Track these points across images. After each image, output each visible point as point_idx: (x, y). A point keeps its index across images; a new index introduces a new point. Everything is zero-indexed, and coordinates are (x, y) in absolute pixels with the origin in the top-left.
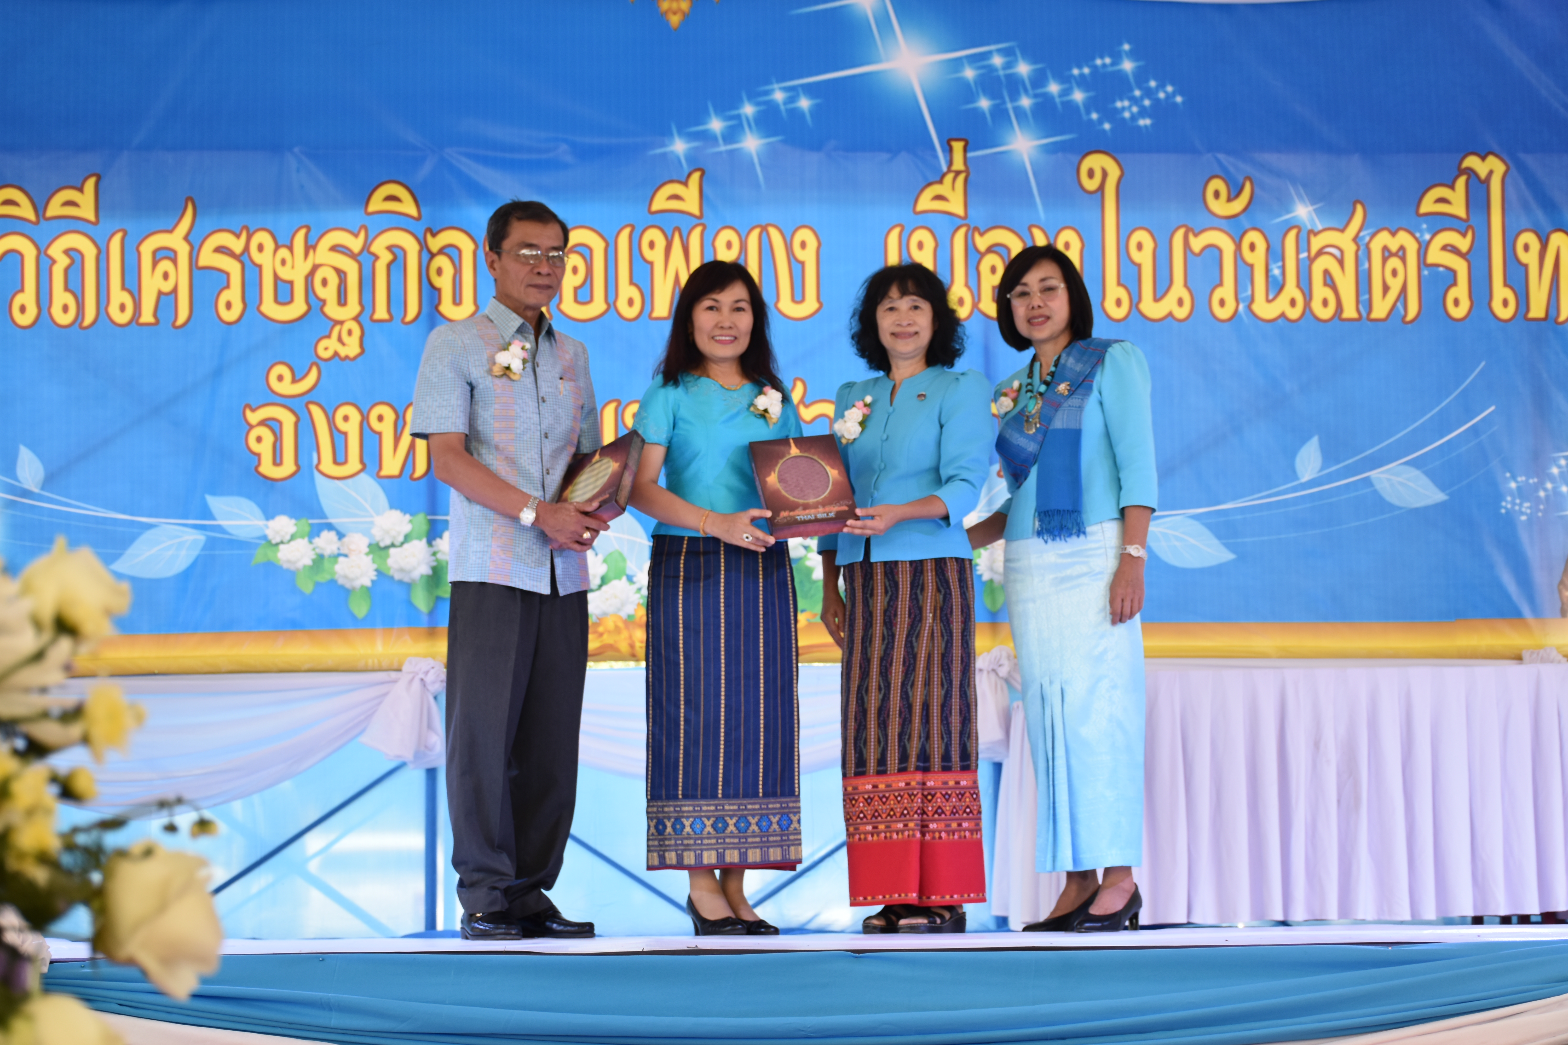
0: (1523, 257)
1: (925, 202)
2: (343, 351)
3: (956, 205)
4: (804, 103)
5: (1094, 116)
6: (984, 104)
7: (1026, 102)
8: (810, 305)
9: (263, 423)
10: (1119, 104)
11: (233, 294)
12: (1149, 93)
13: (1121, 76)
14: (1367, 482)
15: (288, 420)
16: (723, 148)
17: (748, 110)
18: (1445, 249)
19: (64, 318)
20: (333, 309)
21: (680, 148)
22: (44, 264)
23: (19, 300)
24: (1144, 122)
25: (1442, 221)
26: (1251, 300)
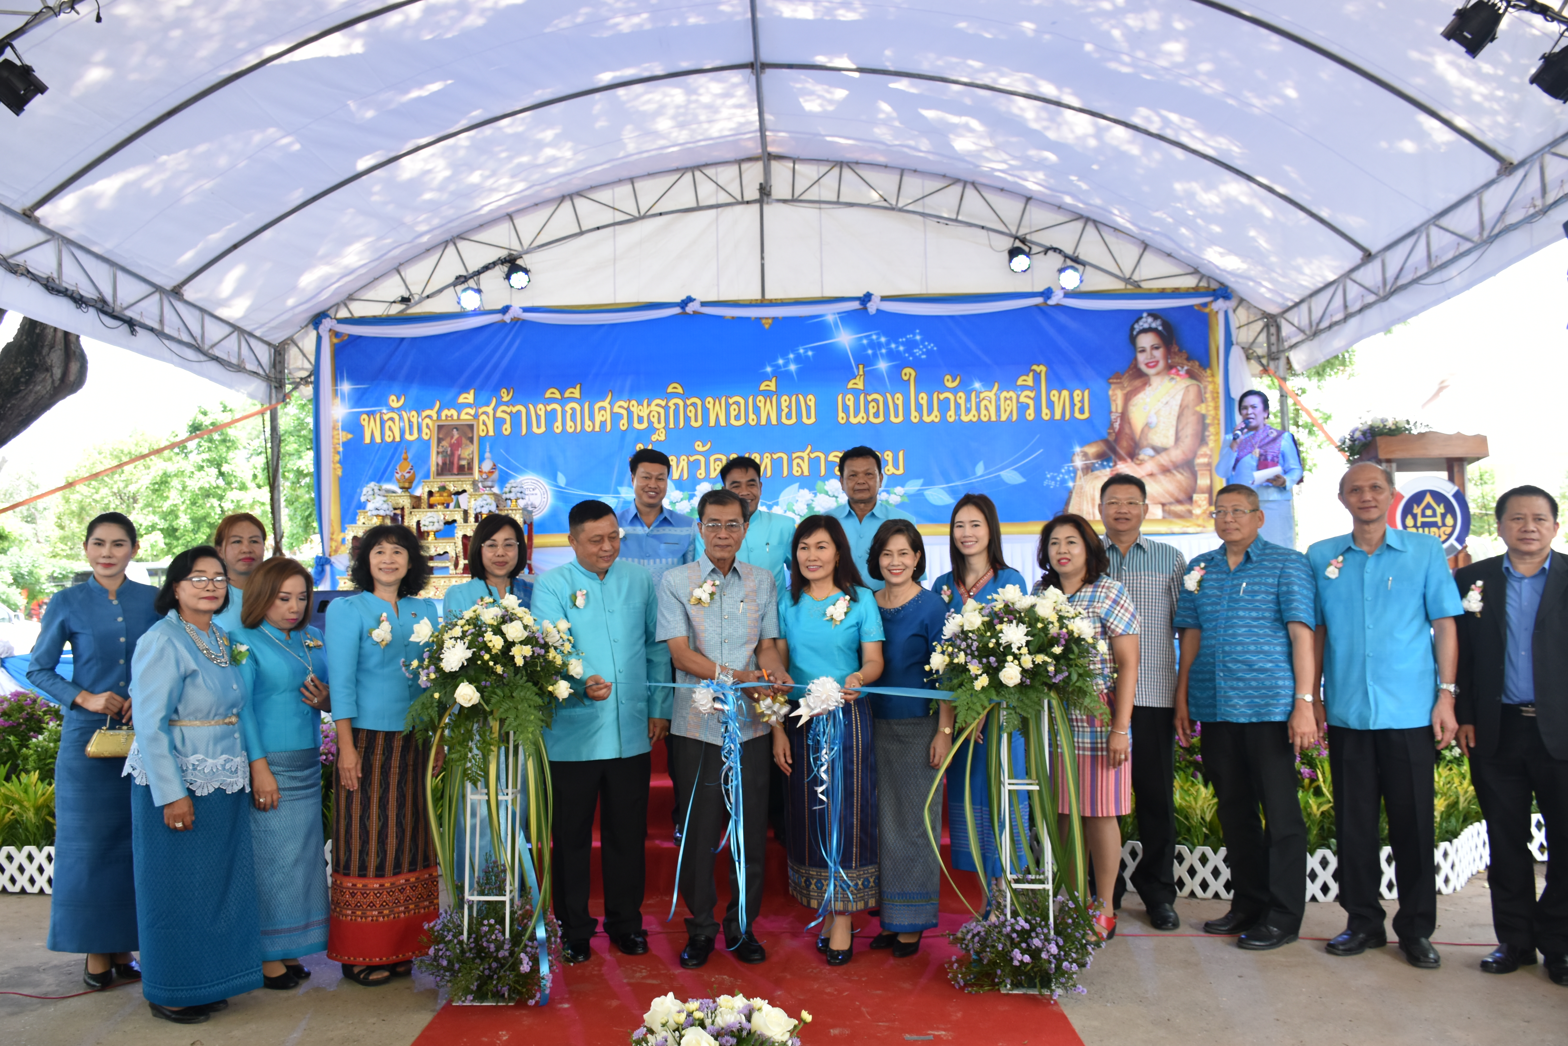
0: (1053, 398)
1: (850, 385)
2: (660, 439)
3: (861, 386)
4: (810, 353)
5: (907, 355)
6: (870, 352)
7: (884, 351)
8: (813, 420)
10: (915, 351)
11: (624, 421)
12: (925, 347)
13: (915, 341)
14: (999, 476)
16: (783, 369)
17: (791, 356)
18: (1026, 397)
19: (570, 430)
20: (656, 425)
21: (769, 369)
22: (564, 412)
23: (556, 424)
24: (924, 357)
25: (1024, 388)
26: (960, 416)
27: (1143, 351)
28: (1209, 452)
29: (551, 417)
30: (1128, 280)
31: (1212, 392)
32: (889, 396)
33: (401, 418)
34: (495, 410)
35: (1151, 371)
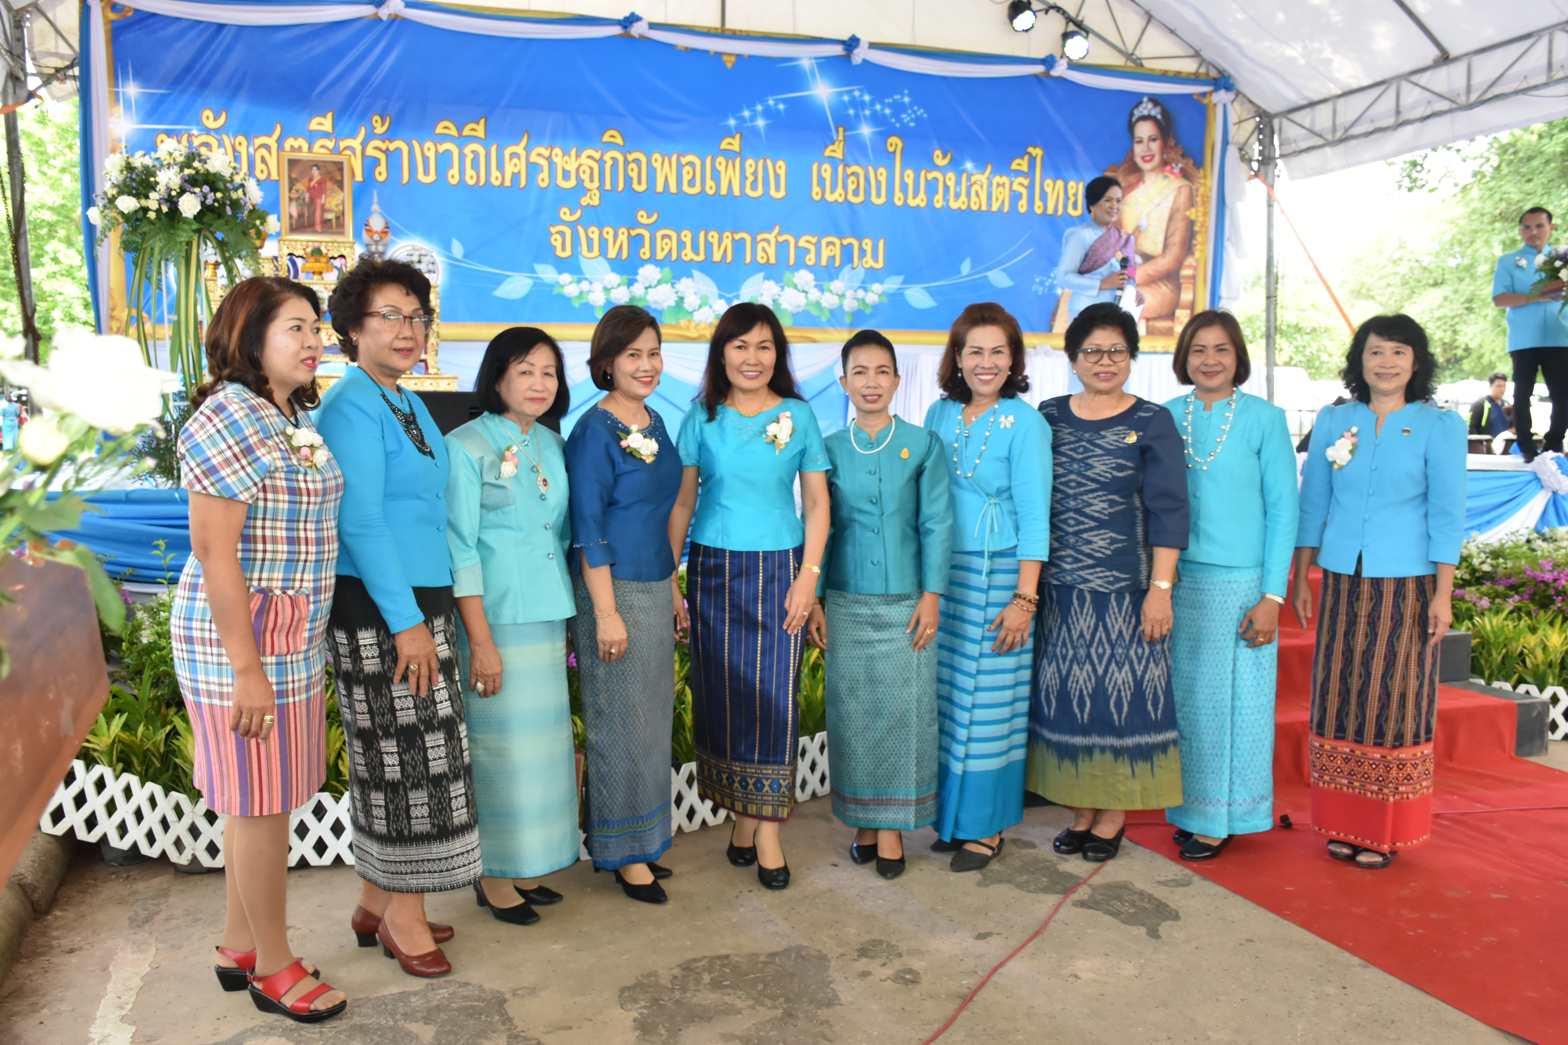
0: (1046, 189)
1: (828, 153)
2: (592, 203)
3: (839, 155)
4: (781, 107)
5: (893, 120)
6: (851, 112)
7: (867, 112)
8: (782, 193)
9: (558, 233)
10: (903, 116)
11: (545, 175)
12: (914, 112)
13: (903, 104)
14: (986, 277)
15: (568, 232)
16: (749, 124)
17: (759, 108)
18: (1020, 184)
19: (471, 182)
20: (587, 184)
21: (732, 122)
22: (462, 157)
23: (451, 172)
24: (912, 124)
25: (1018, 173)
26: (948, 201)
27: (1140, 142)
28: (1194, 264)
29: (444, 160)
30: (1129, 56)
31: (1203, 196)
32: (871, 170)
33: (221, 144)
34: (364, 145)
35: (1146, 166)
